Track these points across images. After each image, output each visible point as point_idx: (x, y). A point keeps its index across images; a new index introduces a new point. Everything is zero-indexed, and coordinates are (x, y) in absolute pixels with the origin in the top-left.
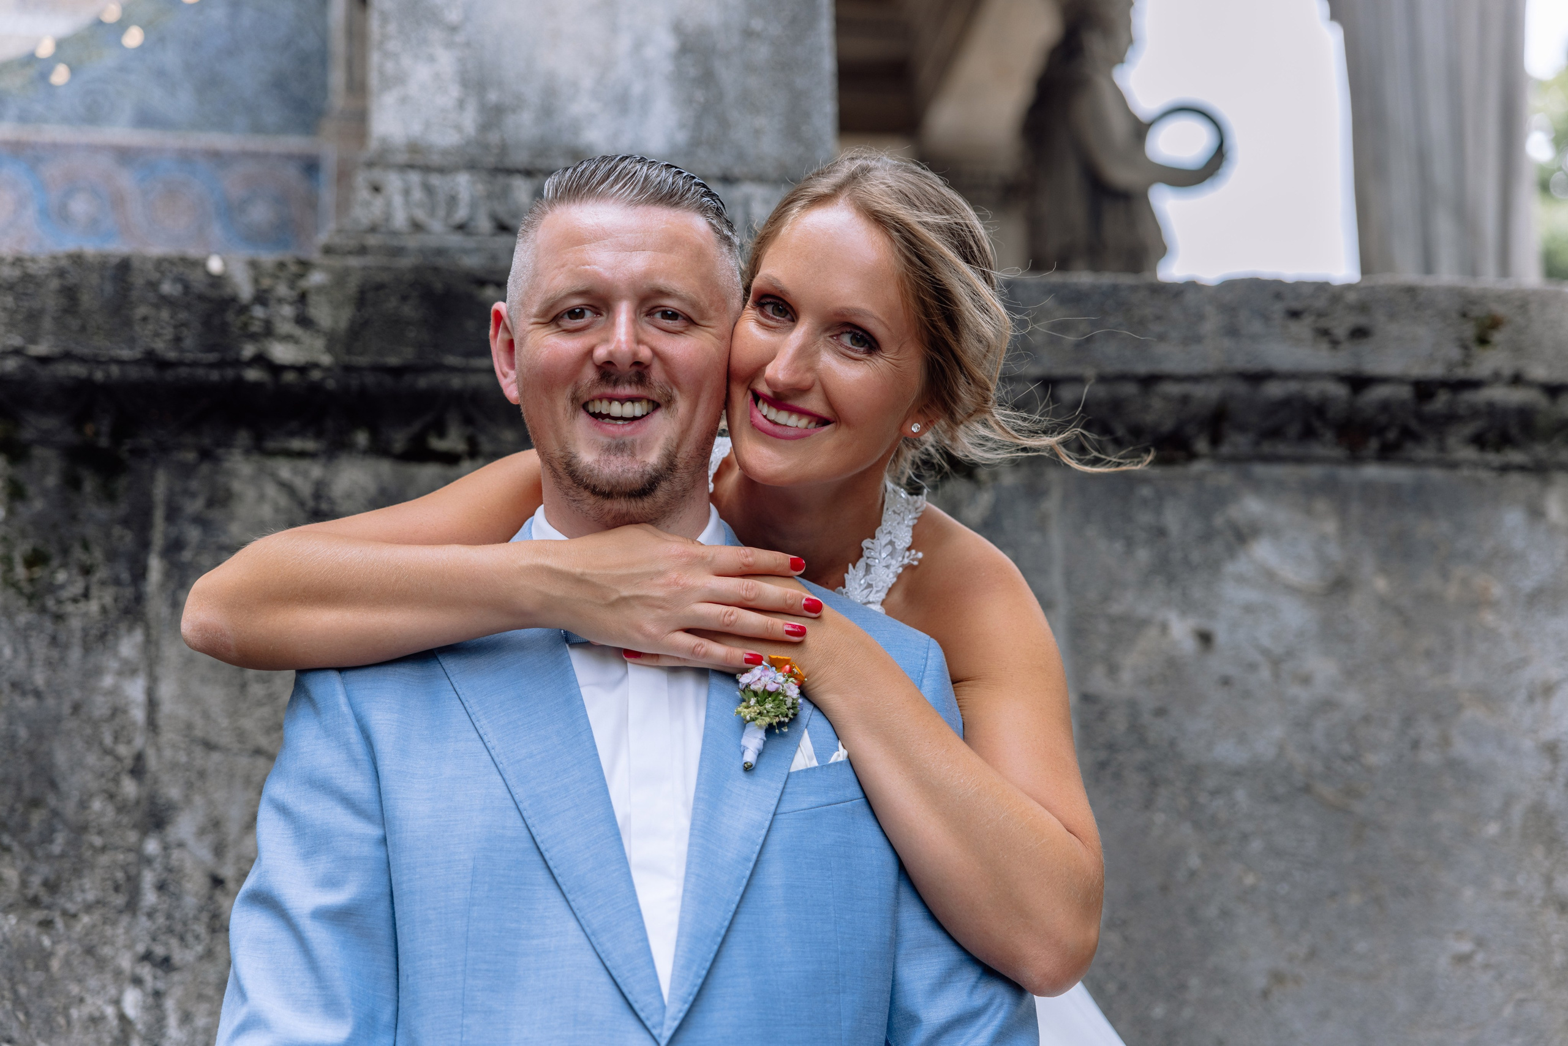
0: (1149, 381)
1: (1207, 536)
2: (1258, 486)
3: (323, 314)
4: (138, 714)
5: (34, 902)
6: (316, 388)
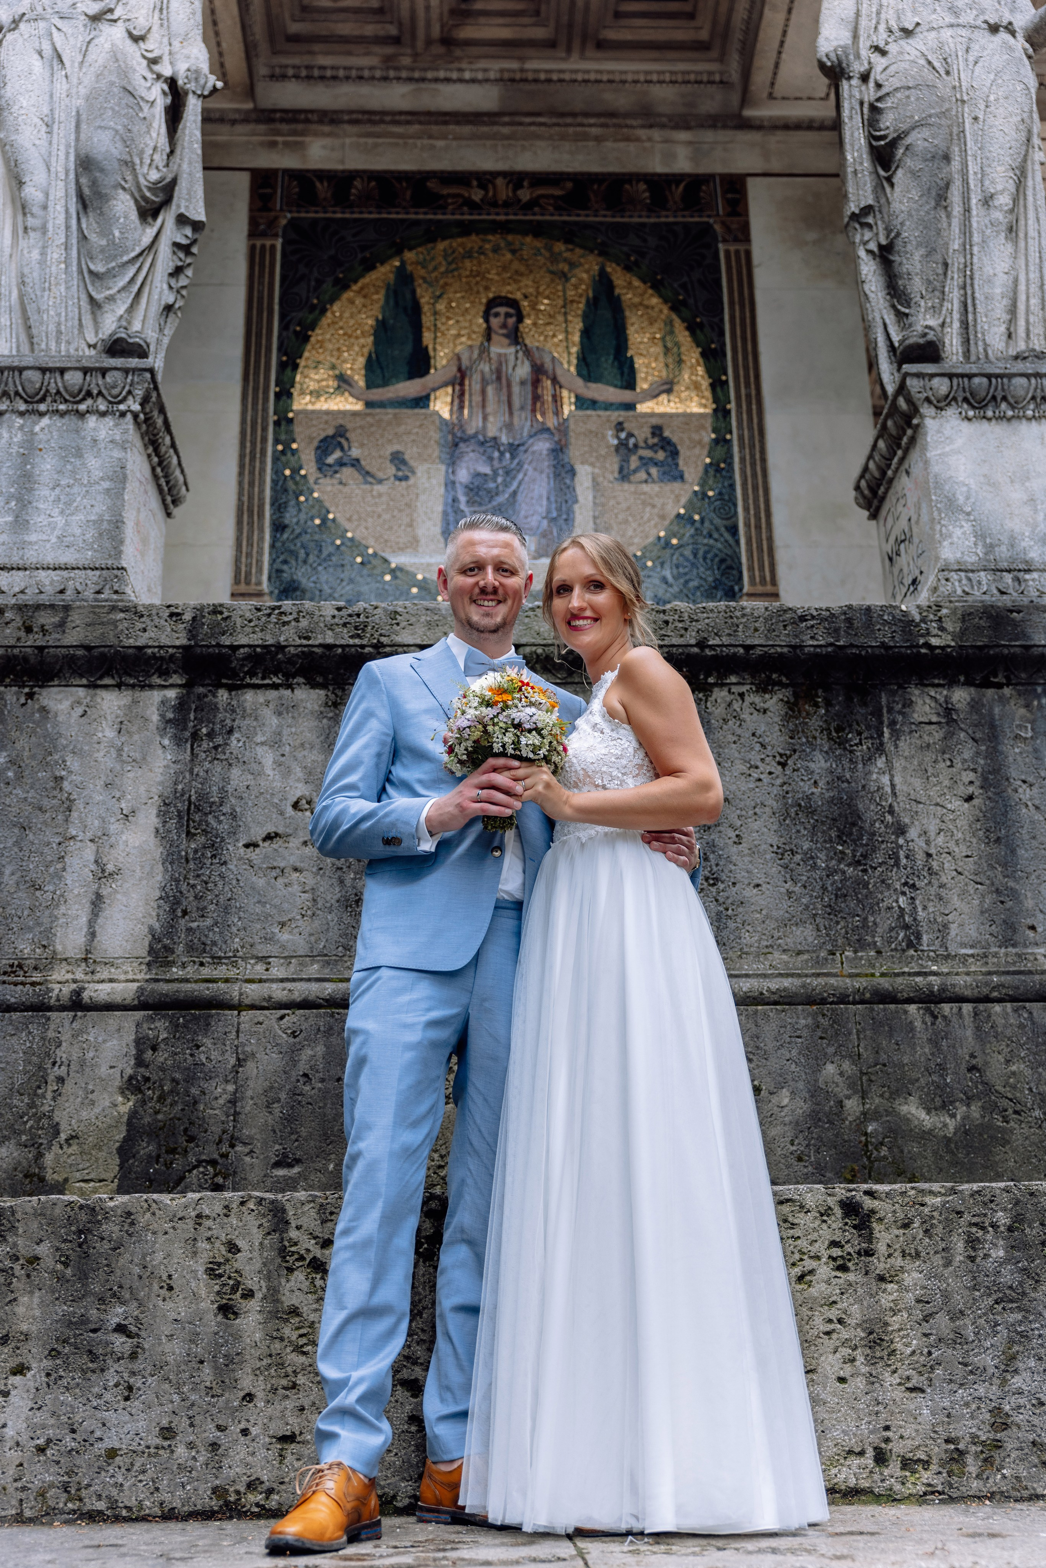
3: (949, 626)
4: (888, 789)
5: (859, 863)
6: (948, 655)
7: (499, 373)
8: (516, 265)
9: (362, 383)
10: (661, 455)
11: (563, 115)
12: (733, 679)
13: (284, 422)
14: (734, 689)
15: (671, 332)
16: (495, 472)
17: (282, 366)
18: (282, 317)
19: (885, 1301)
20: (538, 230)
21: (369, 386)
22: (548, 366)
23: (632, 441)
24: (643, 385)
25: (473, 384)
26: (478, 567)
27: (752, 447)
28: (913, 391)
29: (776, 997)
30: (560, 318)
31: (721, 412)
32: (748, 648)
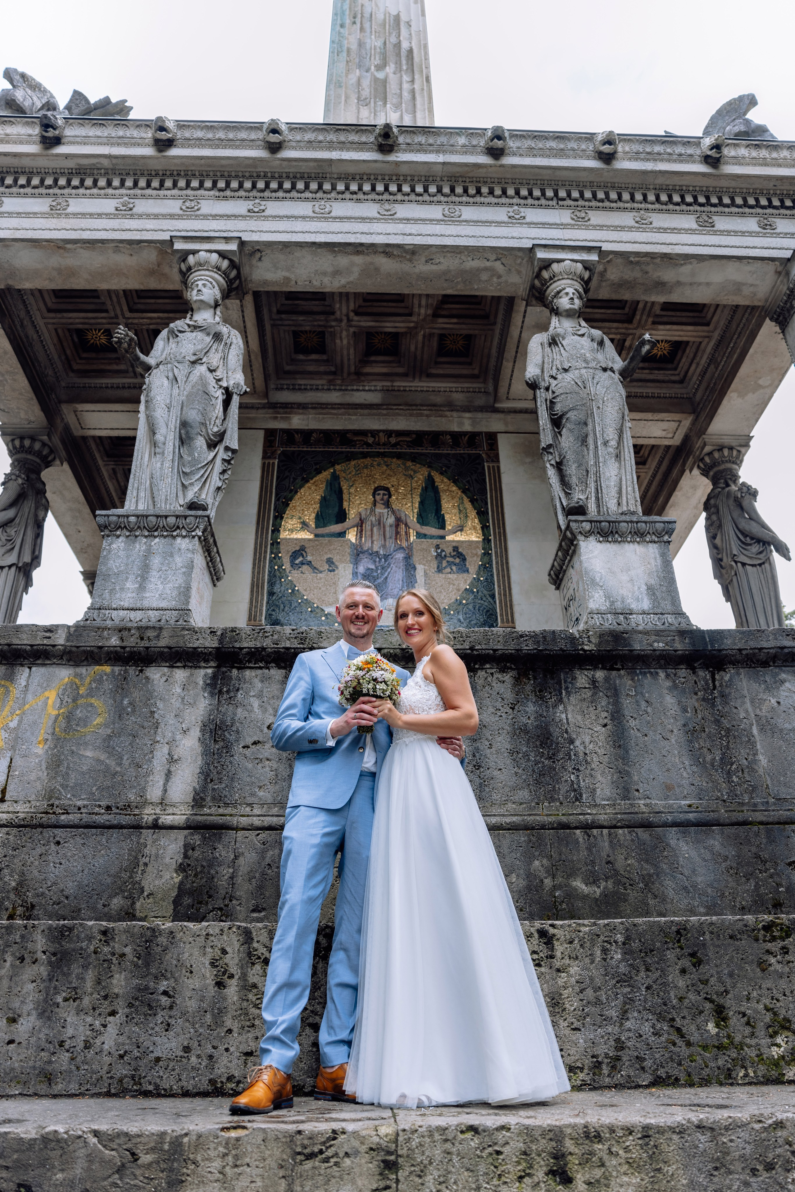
0: (761, 649)
1: (775, 682)
2: (784, 672)
3: (593, 640)
4: (565, 721)
5: (551, 758)
6: (593, 655)
7: (379, 521)
8: (388, 472)
9: (313, 526)
10: (457, 560)
11: (411, 405)
12: (488, 666)
13: (275, 543)
14: (488, 671)
15: (463, 503)
16: (377, 568)
17: (275, 518)
18: (277, 495)
19: (560, 982)
20: (399, 456)
21: (316, 527)
22: (403, 518)
23: (443, 553)
24: (449, 527)
25: (367, 526)
26: (353, 605)
27: (502, 557)
28: (574, 528)
29: (509, 826)
30: (409, 496)
31: (486, 540)
32: (495, 650)
